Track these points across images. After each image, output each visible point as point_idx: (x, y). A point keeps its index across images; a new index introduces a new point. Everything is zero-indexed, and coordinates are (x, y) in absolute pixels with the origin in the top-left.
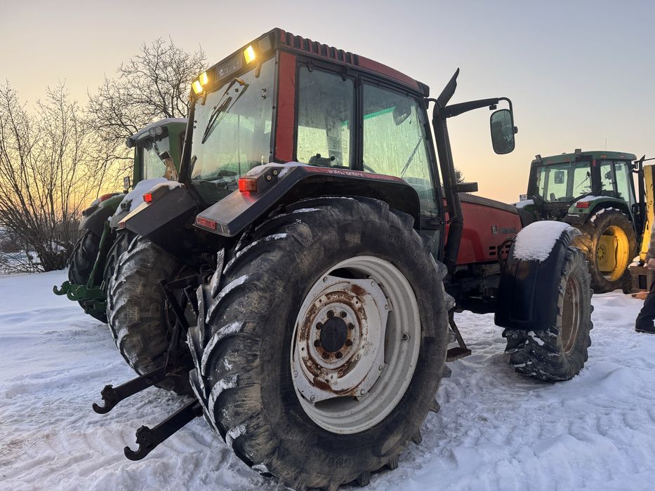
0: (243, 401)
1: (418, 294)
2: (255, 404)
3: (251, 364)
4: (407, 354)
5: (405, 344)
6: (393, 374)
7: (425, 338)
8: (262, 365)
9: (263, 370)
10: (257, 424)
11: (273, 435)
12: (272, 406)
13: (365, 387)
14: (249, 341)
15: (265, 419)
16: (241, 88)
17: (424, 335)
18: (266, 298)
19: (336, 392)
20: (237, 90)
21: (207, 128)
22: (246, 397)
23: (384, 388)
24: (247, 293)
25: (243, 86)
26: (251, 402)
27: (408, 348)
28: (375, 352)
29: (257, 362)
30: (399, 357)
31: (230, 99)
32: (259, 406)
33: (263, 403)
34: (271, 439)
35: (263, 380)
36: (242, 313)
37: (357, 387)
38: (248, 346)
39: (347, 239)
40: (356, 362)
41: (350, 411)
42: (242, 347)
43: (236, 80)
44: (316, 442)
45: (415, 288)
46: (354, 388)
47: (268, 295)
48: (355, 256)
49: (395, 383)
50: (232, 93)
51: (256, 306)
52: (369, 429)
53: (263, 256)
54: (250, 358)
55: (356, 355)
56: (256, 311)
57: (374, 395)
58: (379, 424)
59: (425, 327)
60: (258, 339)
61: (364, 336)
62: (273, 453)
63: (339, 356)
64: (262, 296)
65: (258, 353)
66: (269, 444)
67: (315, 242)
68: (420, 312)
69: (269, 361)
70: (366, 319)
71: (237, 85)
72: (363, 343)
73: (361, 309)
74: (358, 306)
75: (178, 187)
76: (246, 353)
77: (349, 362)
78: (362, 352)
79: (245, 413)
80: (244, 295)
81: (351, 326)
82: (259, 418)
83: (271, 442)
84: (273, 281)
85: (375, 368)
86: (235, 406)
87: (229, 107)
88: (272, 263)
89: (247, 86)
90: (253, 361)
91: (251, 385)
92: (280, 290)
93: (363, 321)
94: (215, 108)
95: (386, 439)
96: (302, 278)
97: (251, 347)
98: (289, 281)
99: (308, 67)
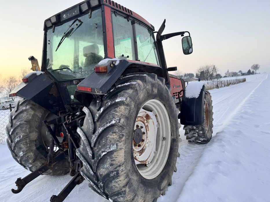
0: (116, 157)
1: (171, 120)
2: (122, 159)
3: (121, 139)
4: (165, 146)
5: (164, 142)
6: (160, 155)
7: (173, 139)
8: (126, 140)
9: (126, 143)
10: (122, 170)
11: (127, 176)
12: (128, 161)
13: (149, 160)
14: (121, 128)
15: (125, 168)
16: (79, 24)
17: (172, 138)
18: (128, 109)
19: (140, 162)
20: (77, 25)
21: (60, 43)
22: (118, 155)
23: (157, 161)
24: (118, 107)
25: (80, 23)
26: (120, 158)
27: (165, 143)
28: (152, 145)
29: (124, 138)
30: (161, 147)
31: (73, 29)
32: (123, 160)
33: (125, 159)
34: (126, 178)
35: (126, 147)
36: (117, 115)
37: (147, 160)
38: (120, 130)
39: (154, 90)
40: (145, 149)
41: (146, 170)
42: (117, 131)
43: (77, 20)
44: (141, 181)
45: (170, 117)
46: (146, 161)
47: (128, 108)
48: (154, 99)
49: (161, 159)
50: (74, 26)
51: (124, 112)
52: (155, 178)
53: (124, 91)
54: (121, 136)
55: (145, 146)
56: (124, 114)
57: (153, 164)
58: (159, 176)
59: (172, 135)
60: (125, 127)
61: (148, 138)
62: (126, 185)
63: (139, 146)
64: (126, 108)
65: (124, 134)
66: (125, 181)
67: (144, 88)
68: (171, 128)
69: (128, 139)
70: (149, 130)
71: (77, 22)
72: (147, 141)
73: (147, 126)
74: (146, 124)
75: (42, 74)
76: (119, 134)
77: (143, 149)
78: (147, 145)
79: (117, 164)
80: (117, 107)
81: (144, 133)
82: (123, 166)
83: (126, 179)
84: (131, 102)
85: (153, 152)
86: (112, 161)
87: (72, 33)
88: (129, 94)
89: (82, 23)
90: (122, 138)
91: (121, 149)
92: (133, 106)
93: (148, 131)
94: (65, 33)
95: (162, 182)
96: (140, 103)
97: (121, 131)
98: (136, 103)
99: (115, 14)
